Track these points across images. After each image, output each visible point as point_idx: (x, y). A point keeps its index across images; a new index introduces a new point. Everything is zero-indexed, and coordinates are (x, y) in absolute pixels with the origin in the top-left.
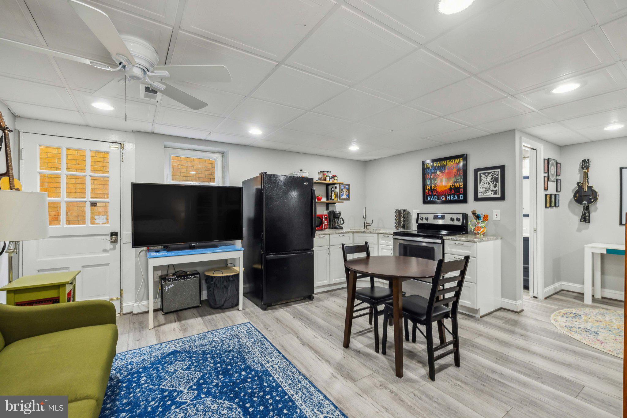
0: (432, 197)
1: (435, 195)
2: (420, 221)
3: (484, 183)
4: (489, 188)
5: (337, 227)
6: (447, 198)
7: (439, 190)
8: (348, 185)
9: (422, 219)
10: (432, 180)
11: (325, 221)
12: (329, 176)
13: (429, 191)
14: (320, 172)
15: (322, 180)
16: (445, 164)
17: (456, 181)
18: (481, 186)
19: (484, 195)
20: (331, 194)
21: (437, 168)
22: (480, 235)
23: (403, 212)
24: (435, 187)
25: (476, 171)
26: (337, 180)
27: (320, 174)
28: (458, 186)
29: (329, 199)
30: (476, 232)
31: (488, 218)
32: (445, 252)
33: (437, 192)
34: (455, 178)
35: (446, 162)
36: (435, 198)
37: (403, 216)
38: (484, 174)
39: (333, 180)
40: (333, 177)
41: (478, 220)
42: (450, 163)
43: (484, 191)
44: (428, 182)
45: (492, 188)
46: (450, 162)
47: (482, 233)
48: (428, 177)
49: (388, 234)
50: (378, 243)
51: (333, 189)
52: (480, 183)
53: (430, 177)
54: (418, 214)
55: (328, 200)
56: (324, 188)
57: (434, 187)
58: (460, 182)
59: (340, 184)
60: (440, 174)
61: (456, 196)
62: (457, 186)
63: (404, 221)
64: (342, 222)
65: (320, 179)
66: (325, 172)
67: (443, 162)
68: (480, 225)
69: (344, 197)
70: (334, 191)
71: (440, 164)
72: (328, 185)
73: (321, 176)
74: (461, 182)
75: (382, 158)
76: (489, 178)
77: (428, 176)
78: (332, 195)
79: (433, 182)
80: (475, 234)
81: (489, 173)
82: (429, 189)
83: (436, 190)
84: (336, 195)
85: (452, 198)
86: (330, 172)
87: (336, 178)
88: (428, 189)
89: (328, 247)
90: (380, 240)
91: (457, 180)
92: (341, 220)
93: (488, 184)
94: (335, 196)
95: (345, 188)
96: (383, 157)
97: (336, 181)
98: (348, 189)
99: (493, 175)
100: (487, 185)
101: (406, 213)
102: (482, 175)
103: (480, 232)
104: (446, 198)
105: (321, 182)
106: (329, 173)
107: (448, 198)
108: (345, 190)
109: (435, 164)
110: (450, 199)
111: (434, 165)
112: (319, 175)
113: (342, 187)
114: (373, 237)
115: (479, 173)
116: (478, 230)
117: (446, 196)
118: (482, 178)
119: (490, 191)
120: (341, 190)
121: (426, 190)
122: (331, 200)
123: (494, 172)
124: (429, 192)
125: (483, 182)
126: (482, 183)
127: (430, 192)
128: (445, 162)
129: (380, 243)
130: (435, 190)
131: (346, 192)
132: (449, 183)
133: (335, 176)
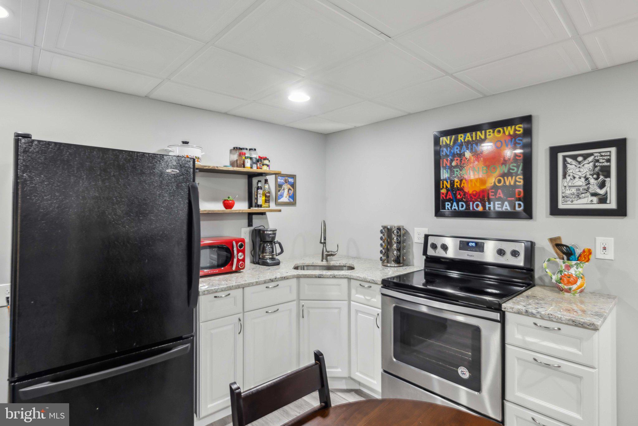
0: (455, 204)
1: (461, 200)
2: (431, 252)
3: (574, 178)
4: (586, 187)
5: (268, 261)
6: (487, 206)
7: (469, 189)
8: (293, 177)
9: (434, 246)
10: (455, 170)
11: (238, 253)
12: (251, 158)
13: (448, 190)
14: (234, 148)
15: (237, 167)
16: (483, 137)
17: (506, 171)
18: (566, 184)
19: (574, 202)
20: (256, 194)
21: (464, 146)
22: (574, 294)
23: (397, 232)
24: (460, 184)
25: (554, 151)
26: (268, 166)
27: (234, 154)
28: (512, 183)
29: (254, 204)
30: (566, 287)
31: (591, 257)
32: (508, 340)
33: (465, 193)
34: (506, 166)
35: (486, 133)
36: (460, 206)
37: (397, 238)
38: (574, 158)
39: (259, 165)
40: (260, 160)
41: (568, 259)
42: (494, 135)
43: (573, 194)
44: (444, 174)
45: (594, 188)
46: (494, 132)
47: (578, 291)
48: (446, 164)
49: (369, 282)
50: (349, 300)
51: (260, 185)
52: (564, 176)
53: (451, 163)
54: (426, 237)
55: (250, 206)
56: (243, 182)
57: (458, 184)
58: (517, 175)
59: (277, 174)
60: (472, 158)
61: (506, 203)
62: (510, 183)
63: (399, 250)
64: (279, 250)
65: (232, 164)
66: (244, 149)
67: (479, 133)
68: (573, 271)
69: (285, 199)
70: (261, 188)
71: (472, 137)
72: (251, 176)
73: (235, 157)
74: (519, 175)
75: (356, 128)
76: (587, 167)
77: (445, 162)
78: (259, 195)
79: (456, 173)
80: (561, 290)
81: (586, 157)
82: (449, 186)
83: (463, 191)
84: (266, 196)
85: (498, 207)
86: (255, 150)
87: (266, 162)
88: (447, 187)
89: (240, 316)
90: (353, 291)
91: (510, 169)
92: (277, 245)
93: (583, 179)
94: (264, 198)
95: (286, 182)
96: (358, 125)
97: (265, 169)
98: (293, 185)
99: (598, 161)
100: (581, 182)
101: (402, 232)
102: (569, 160)
103: (574, 287)
104: (484, 206)
105: (236, 169)
106: (252, 152)
107: (489, 208)
108: (286, 187)
109: (461, 137)
110: (494, 208)
111: (459, 138)
112: (232, 155)
113: (281, 180)
114: (339, 285)
115: (560, 156)
116: (569, 283)
117: (485, 202)
118: (568, 165)
119: (588, 194)
120: (279, 186)
121: (442, 189)
122: (255, 207)
123: (600, 153)
124: (447, 193)
125: (571, 174)
126: (568, 178)
127: (449, 193)
128: (482, 134)
129: (352, 298)
130: (461, 189)
131: (289, 189)
132: (492, 176)
133: (265, 159)
